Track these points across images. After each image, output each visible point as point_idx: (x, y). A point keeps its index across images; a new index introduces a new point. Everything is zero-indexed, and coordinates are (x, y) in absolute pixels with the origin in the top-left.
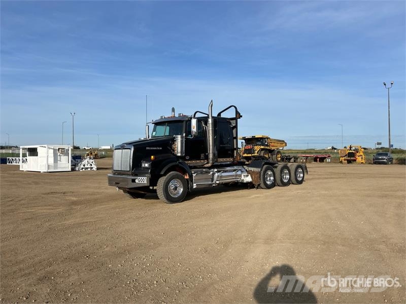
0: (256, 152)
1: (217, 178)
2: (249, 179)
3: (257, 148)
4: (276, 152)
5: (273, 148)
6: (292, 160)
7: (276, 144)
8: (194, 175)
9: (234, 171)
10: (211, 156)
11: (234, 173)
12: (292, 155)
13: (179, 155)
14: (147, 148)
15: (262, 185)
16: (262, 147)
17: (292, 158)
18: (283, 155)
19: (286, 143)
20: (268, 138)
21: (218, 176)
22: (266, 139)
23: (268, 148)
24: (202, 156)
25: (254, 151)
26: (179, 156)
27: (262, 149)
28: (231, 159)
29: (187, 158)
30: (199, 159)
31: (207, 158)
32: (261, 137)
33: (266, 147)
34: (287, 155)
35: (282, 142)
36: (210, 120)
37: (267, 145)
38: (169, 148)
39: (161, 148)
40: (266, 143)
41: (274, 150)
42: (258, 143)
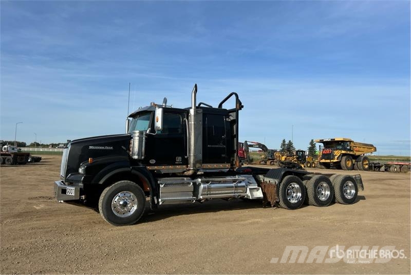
0: (336, 157)
1: (203, 191)
2: (259, 194)
3: (337, 153)
4: (362, 158)
5: (357, 154)
6: (383, 168)
7: (361, 149)
8: (162, 186)
9: (234, 181)
10: (192, 160)
11: (233, 185)
12: (382, 163)
13: (136, 157)
14: (91, 147)
15: (282, 203)
16: (343, 152)
17: (382, 166)
18: (371, 162)
19: (375, 148)
20: (350, 142)
21: (204, 188)
22: (348, 143)
23: (351, 153)
24: (179, 159)
25: (334, 156)
26: (135, 160)
27: (344, 155)
28: (228, 165)
29: (153, 161)
30: (173, 163)
31: (186, 162)
32: (342, 140)
33: (349, 152)
34: (375, 162)
35: (371, 147)
36: (192, 112)
37: (350, 150)
38: (124, 148)
39: (112, 148)
40: (349, 148)
41: (359, 156)
42: (338, 147)
